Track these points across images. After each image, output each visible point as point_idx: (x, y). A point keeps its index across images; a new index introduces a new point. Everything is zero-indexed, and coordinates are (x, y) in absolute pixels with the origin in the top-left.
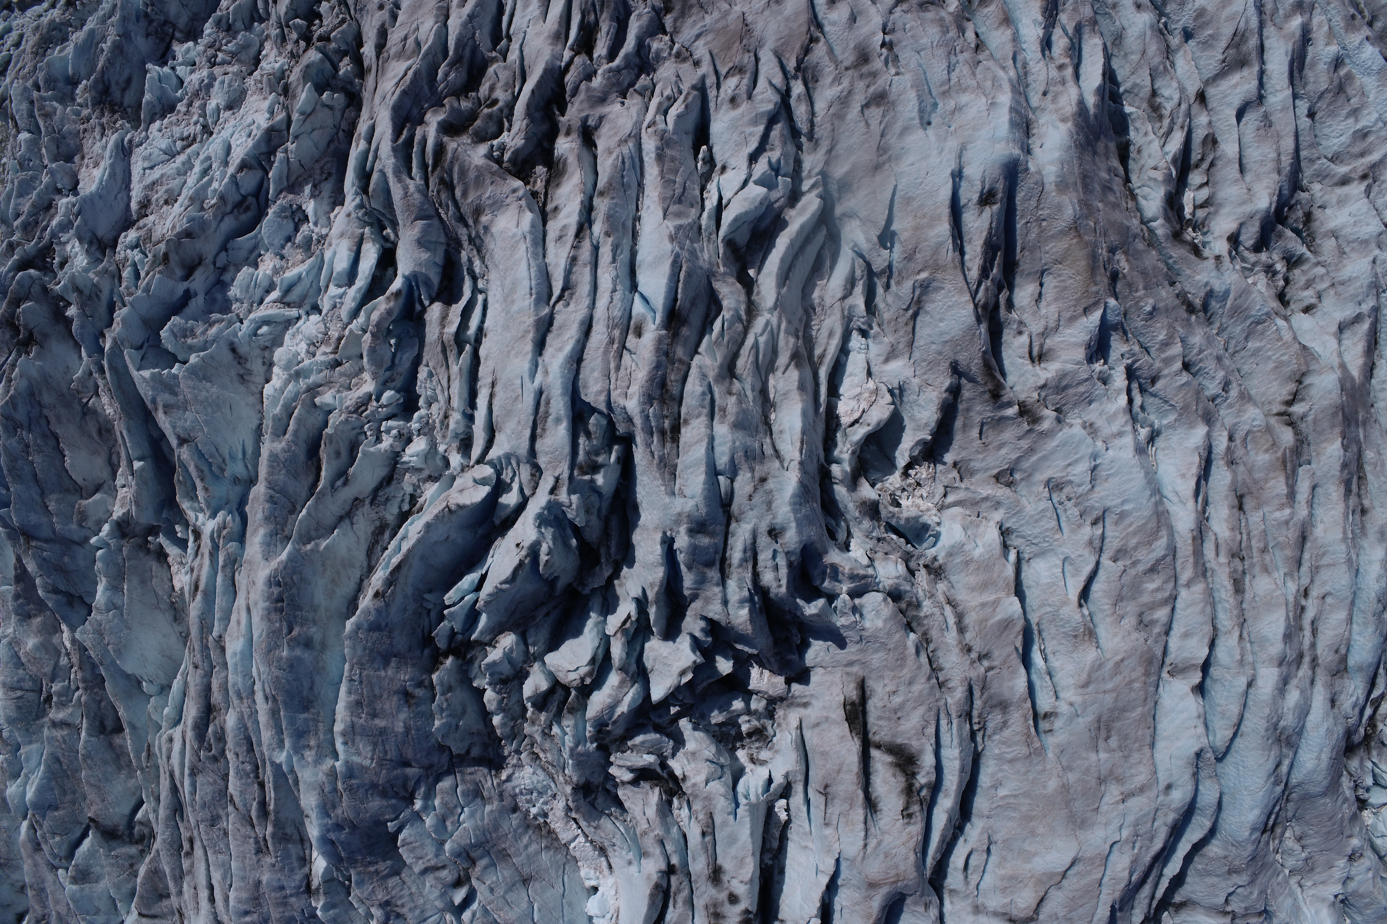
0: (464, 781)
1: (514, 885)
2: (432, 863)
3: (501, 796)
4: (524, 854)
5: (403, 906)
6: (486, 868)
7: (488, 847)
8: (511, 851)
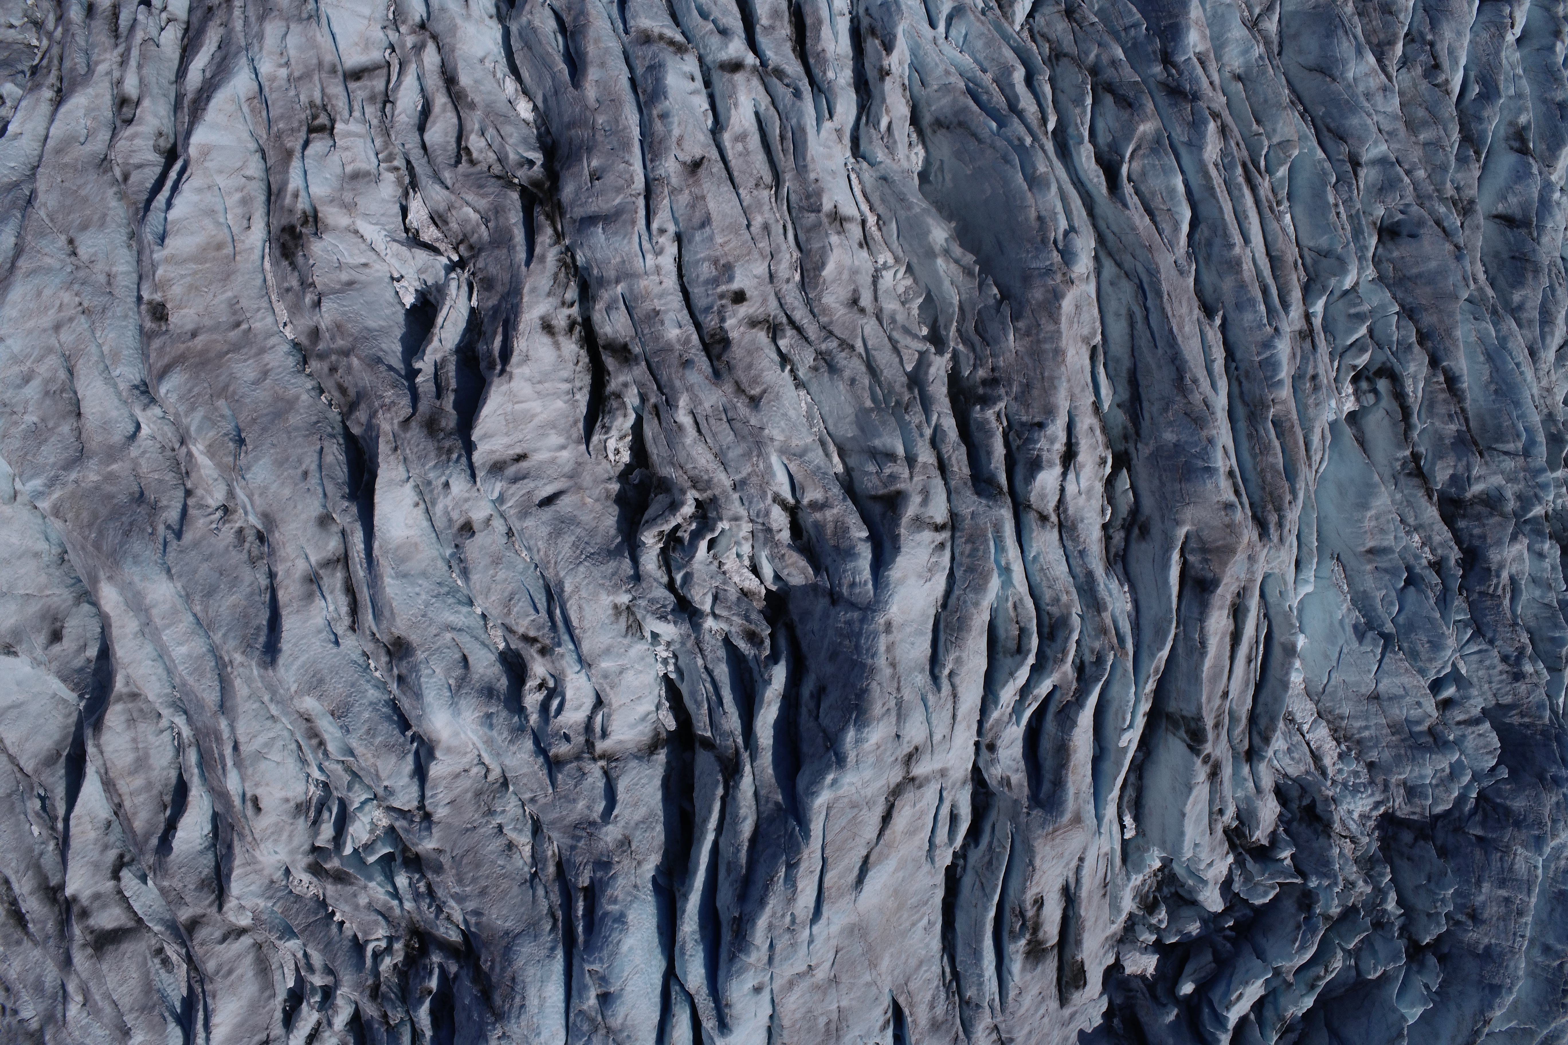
0: (1423, 808)
1: (1390, 699)
2: (1470, 729)
3: (1386, 787)
4: (1372, 723)
5: (1501, 673)
6: (1418, 723)
7: (1411, 742)
8: (1386, 731)
